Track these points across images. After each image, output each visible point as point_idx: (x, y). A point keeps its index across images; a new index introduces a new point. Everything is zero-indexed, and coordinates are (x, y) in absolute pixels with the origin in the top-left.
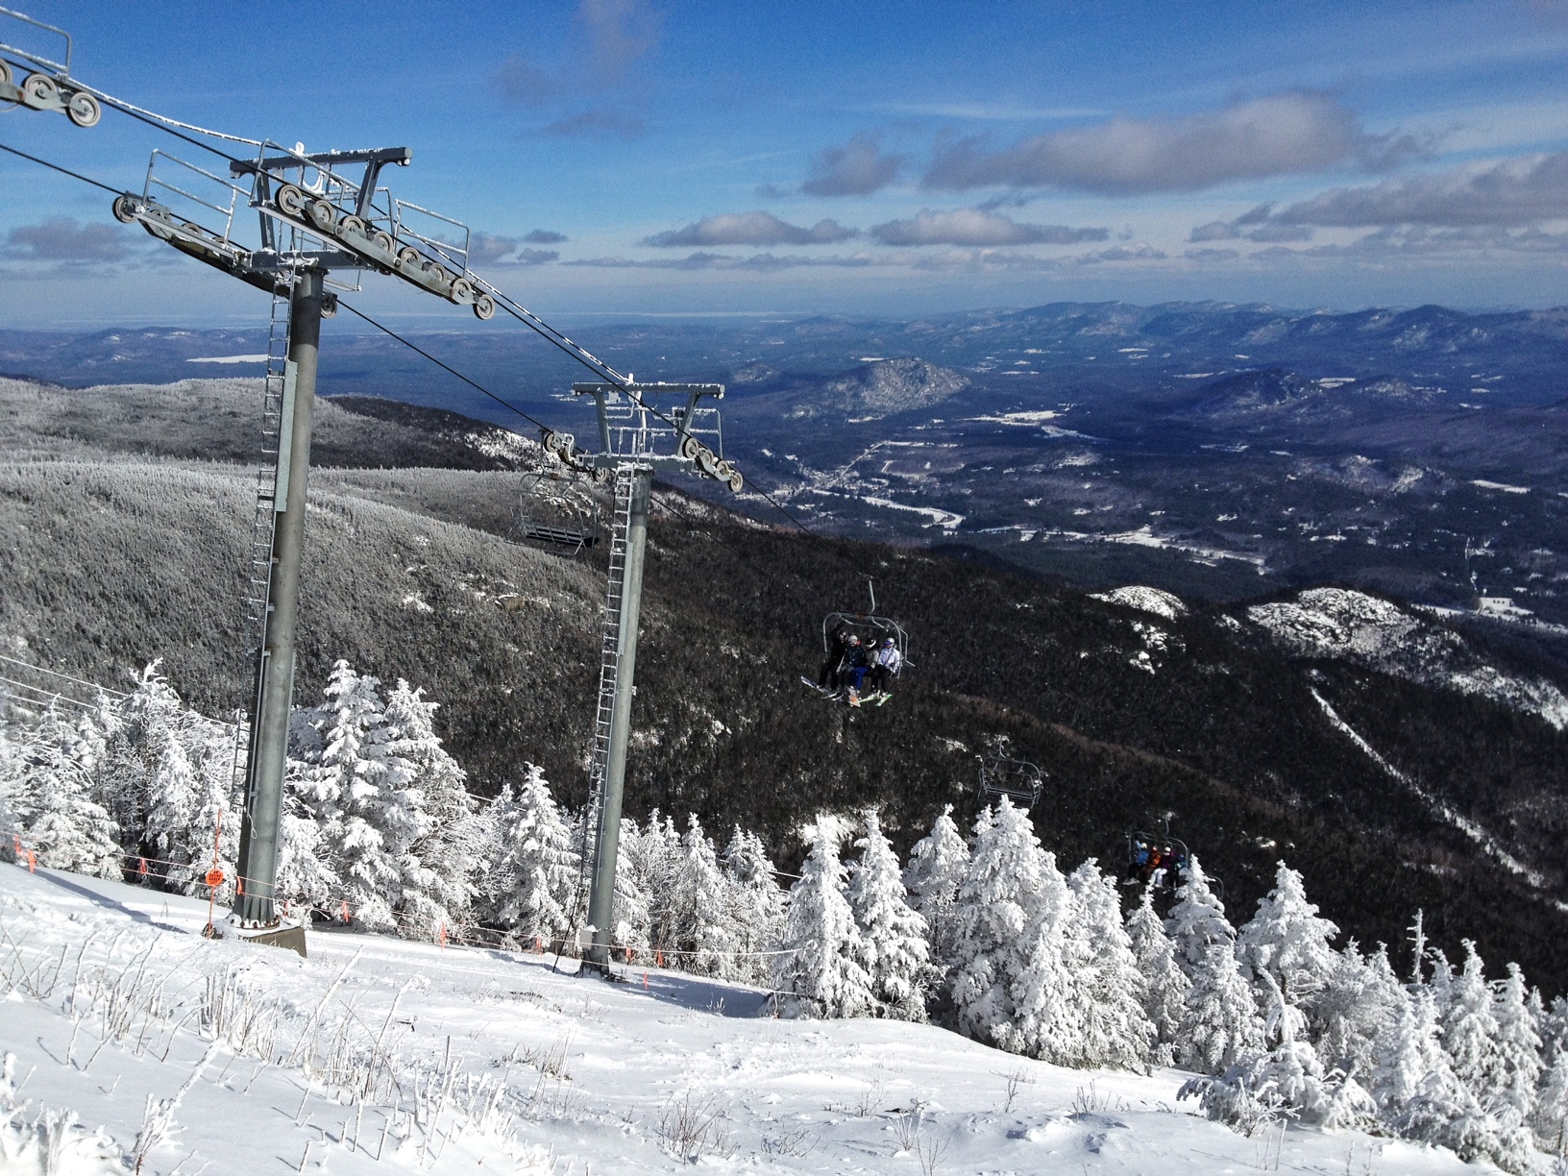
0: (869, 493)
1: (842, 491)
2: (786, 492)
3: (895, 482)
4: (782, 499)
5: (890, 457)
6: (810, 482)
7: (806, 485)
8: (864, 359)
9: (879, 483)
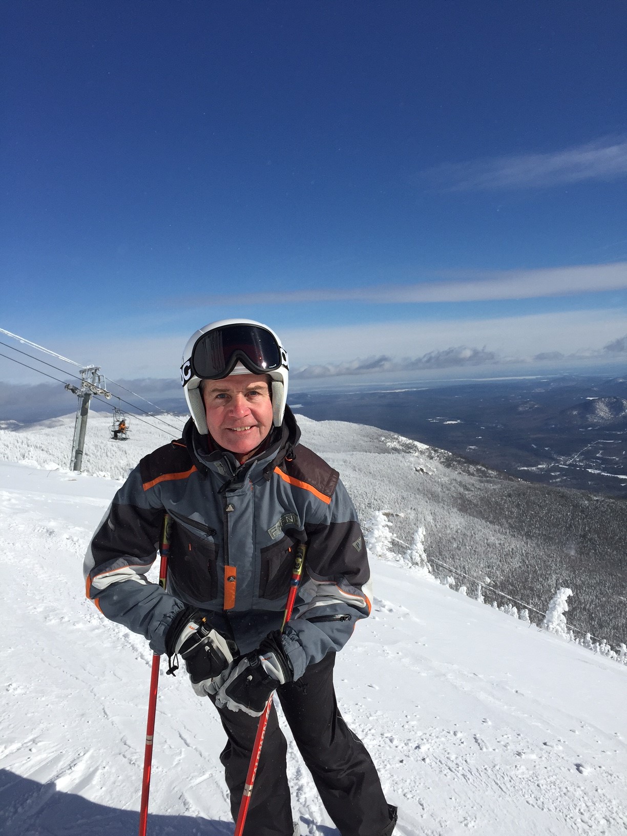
0: (591, 467)
1: (576, 466)
2: (545, 466)
3: (604, 461)
4: (542, 469)
5: (601, 449)
6: (558, 461)
7: (555, 463)
8: (588, 398)
9: (596, 462)
